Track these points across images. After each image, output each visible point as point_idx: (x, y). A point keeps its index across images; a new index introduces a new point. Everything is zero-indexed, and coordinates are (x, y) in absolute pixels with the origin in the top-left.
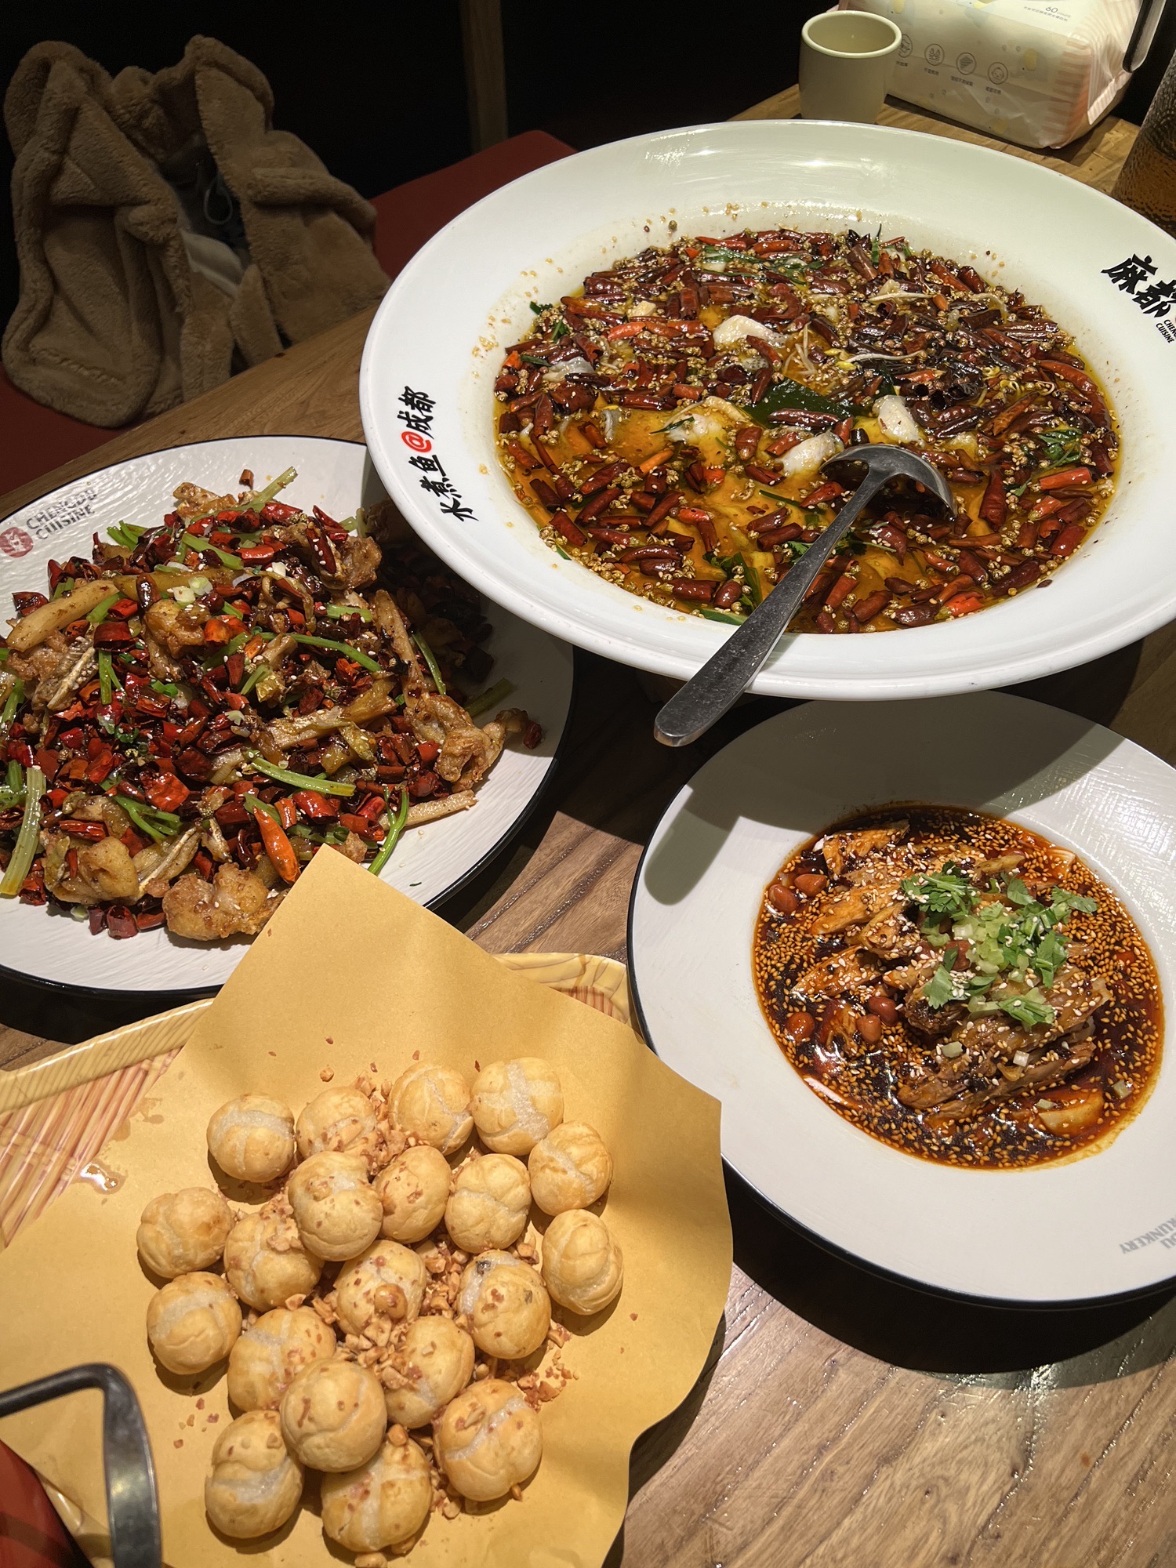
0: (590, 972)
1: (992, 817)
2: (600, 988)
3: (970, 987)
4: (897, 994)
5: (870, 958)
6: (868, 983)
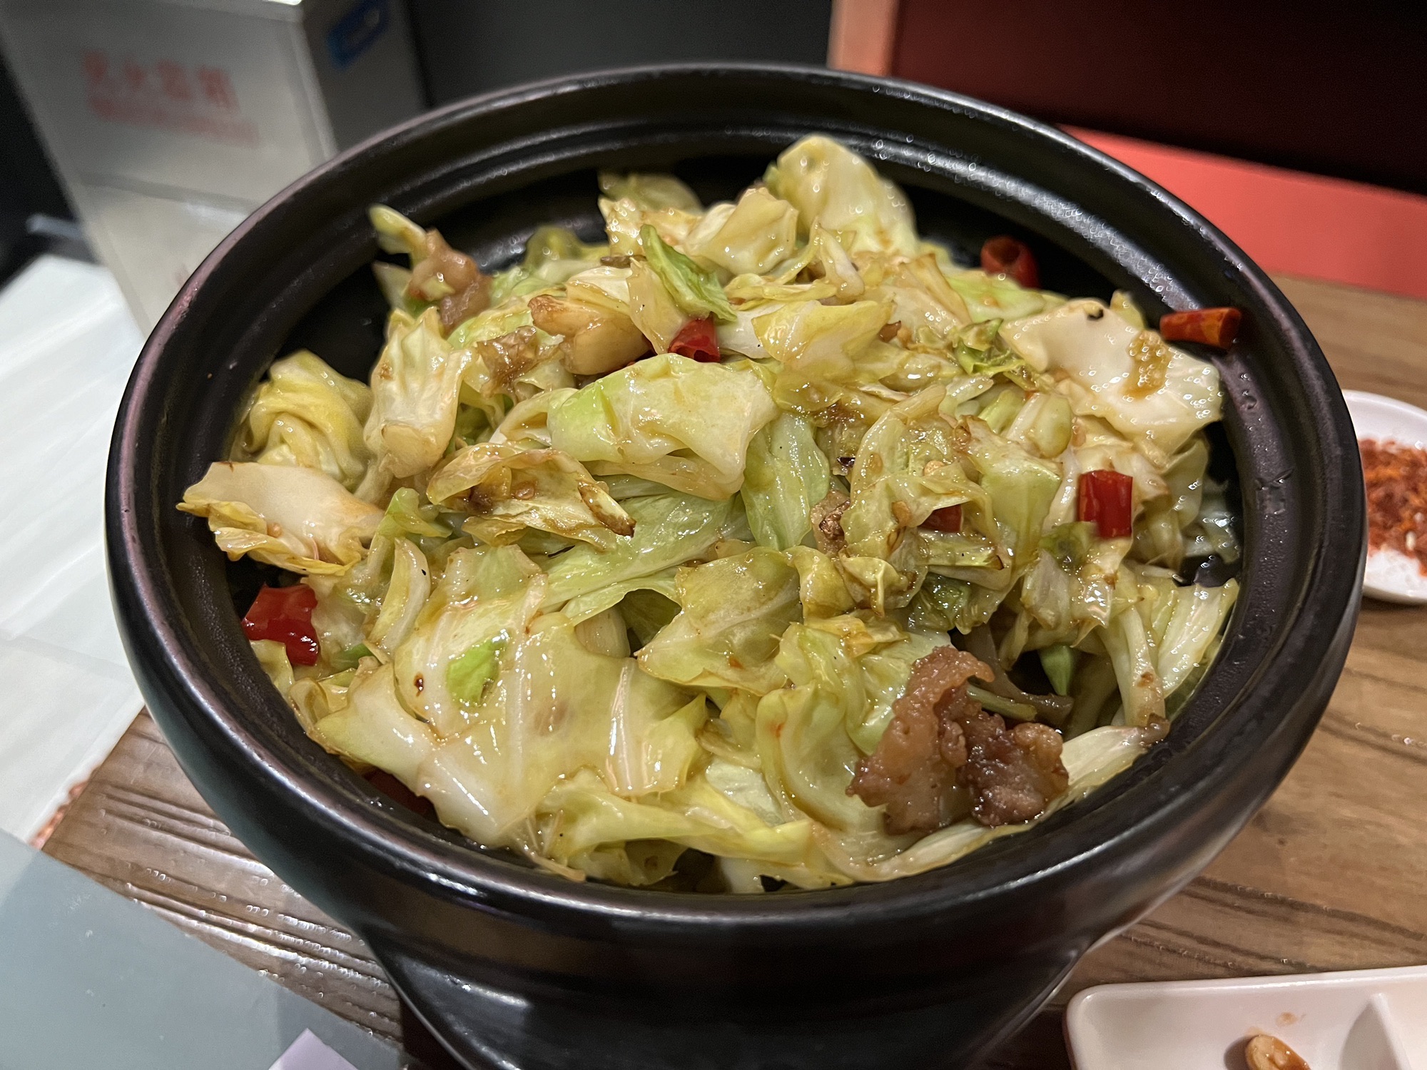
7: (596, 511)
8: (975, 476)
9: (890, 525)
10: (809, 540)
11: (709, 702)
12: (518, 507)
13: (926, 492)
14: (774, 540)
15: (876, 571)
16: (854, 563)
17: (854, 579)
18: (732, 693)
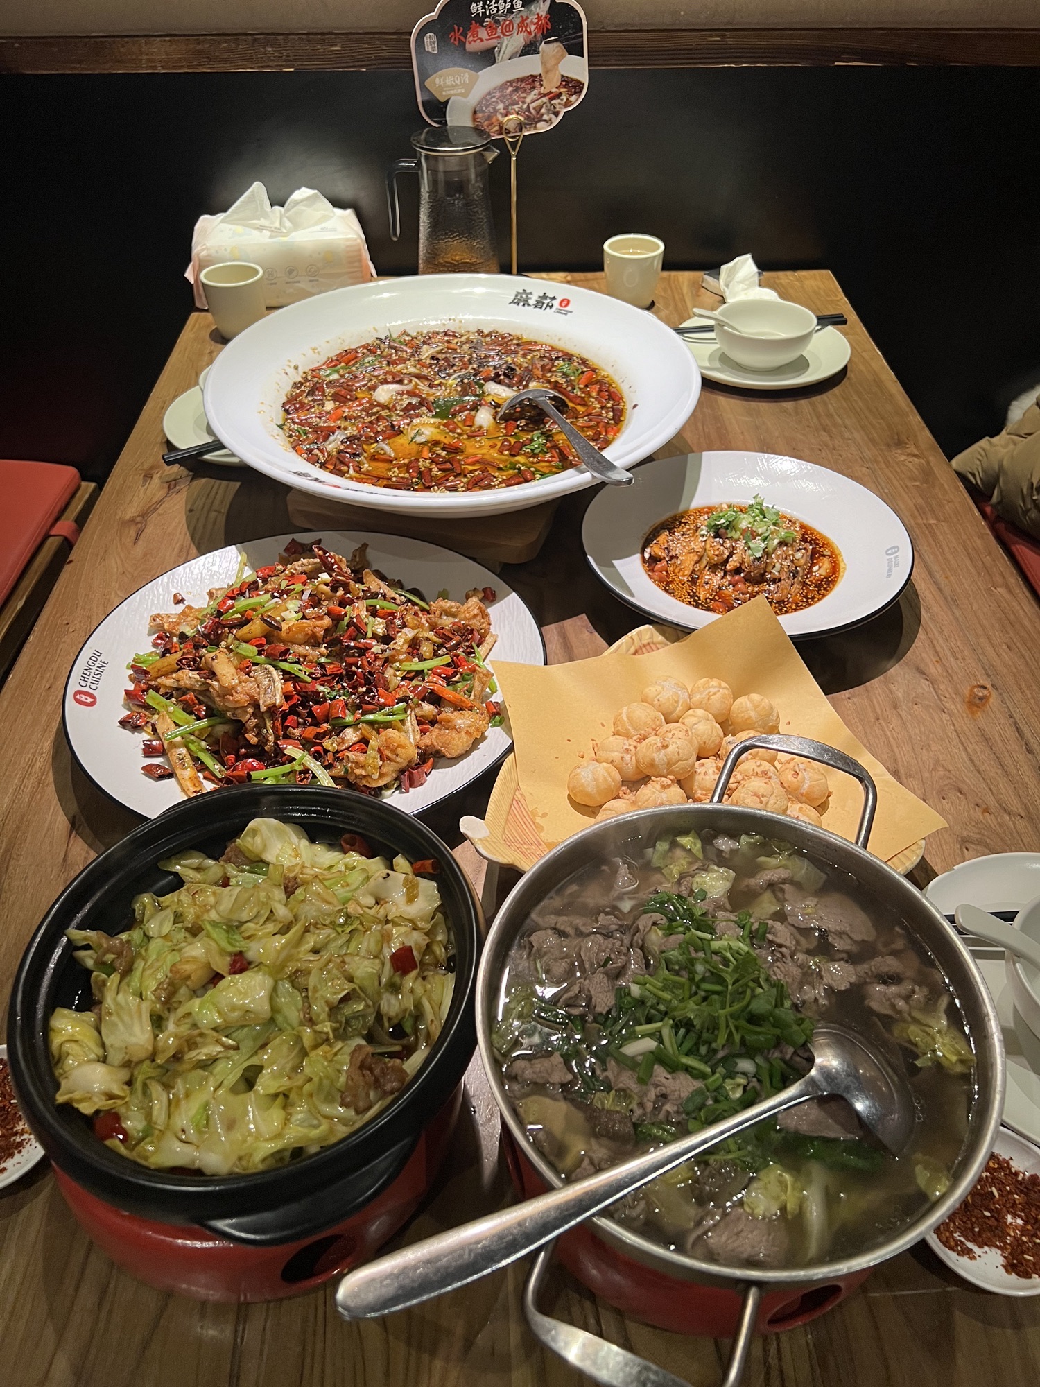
0: (636, 639)
1: (686, 512)
2: (645, 642)
3: (764, 540)
4: (737, 571)
5: (714, 568)
6: (723, 578)
7: (223, 1045)
8: (351, 979)
9: (327, 1009)
10: (301, 1024)
11: (284, 1095)
12: (193, 1054)
13: (335, 993)
14: (288, 1028)
15: (327, 1027)
16: (318, 1028)
17: (321, 1032)
18: (290, 1090)
